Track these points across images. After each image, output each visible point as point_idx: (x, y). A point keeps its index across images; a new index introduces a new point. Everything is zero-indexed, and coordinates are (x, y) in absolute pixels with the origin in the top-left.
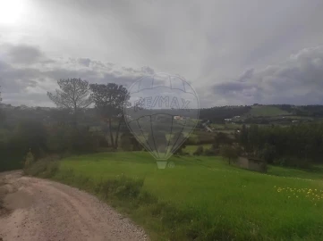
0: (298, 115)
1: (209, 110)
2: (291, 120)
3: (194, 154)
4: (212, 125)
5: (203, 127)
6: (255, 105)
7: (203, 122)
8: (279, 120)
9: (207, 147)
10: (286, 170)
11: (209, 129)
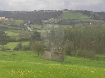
0: (94, 19)
1: (30, 12)
2: (89, 22)
3: (14, 50)
4: (31, 25)
5: (25, 27)
6: (66, 10)
7: (25, 23)
8: (81, 22)
9: (25, 44)
10: (79, 59)
11: (29, 29)
